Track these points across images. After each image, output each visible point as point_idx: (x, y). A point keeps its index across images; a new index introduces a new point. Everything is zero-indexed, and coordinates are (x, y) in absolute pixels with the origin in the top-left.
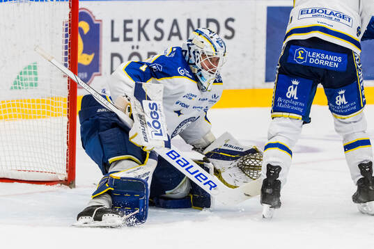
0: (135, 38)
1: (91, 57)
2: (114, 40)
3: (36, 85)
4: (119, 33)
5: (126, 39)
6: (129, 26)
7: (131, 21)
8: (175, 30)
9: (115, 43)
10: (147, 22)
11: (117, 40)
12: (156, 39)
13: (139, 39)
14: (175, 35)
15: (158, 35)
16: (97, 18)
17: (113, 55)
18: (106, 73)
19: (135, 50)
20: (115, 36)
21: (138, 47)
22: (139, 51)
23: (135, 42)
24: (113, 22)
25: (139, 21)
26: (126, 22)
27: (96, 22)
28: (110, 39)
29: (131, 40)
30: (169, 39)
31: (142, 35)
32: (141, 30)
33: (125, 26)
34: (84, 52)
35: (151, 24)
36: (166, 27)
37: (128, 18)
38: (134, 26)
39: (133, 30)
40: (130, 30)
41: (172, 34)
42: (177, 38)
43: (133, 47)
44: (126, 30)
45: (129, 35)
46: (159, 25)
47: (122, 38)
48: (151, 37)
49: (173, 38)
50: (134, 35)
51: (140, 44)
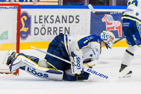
0: (43, 22)
1: (27, 29)
2: (36, 23)
3: (7, 38)
4: (37, 20)
5: (40, 23)
6: (41, 18)
7: (42, 16)
8: (58, 20)
9: (36, 24)
10: (48, 16)
11: (37, 23)
12: (51, 22)
13: (45, 23)
14: (58, 21)
15: (52, 21)
16: (30, 15)
17: (35, 28)
18: (32, 35)
19: (43, 26)
20: (36, 21)
21: (44, 25)
22: (45, 27)
23: (43, 24)
24: (35, 16)
25: (45, 16)
26: (40, 16)
27: (29, 16)
28: (34, 23)
29: (42, 23)
30: (56, 23)
31: (46, 21)
32: (46, 19)
33: (40, 18)
34: (25, 27)
35: (49, 17)
36: (55, 18)
37: (41, 15)
38: (43, 18)
39: (43, 19)
40: (42, 19)
41: (56, 21)
42: (58, 22)
43: (42, 26)
44: (40, 19)
45: (41, 21)
46: (52, 18)
47: (38, 22)
48: (49, 22)
49: (57, 22)
50: (43, 21)
51: (45, 24)
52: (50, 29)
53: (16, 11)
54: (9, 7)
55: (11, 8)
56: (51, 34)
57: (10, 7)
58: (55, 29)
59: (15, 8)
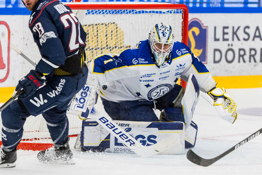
0: (231, 39)
1: (200, 51)
2: (216, 40)
4: (219, 35)
5: (224, 40)
6: (226, 30)
7: (227, 28)
8: (257, 34)
9: (217, 42)
10: (238, 28)
11: (218, 40)
12: (245, 39)
13: (233, 40)
14: (257, 37)
15: (246, 37)
16: (205, 25)
17: (215, 50)
18: (210, 62)
19: (230, 47)
20: (217, 37)
21: (232, 45)
22: (233, 48)
23: (230, 42)
24: (215, 28)
25: (233, 28)
26: (224, 28)
27: (203, 28)
28: (213, 39)
29: (227, 40)
30: (253, 40)
31: (235, 37)
32: (234, 33)
33: (223, 31)
34: (196, 48)
35: (241, 30)
36: (252, 32)
37: (226, 25)
38: (230, 31)
39: (229, 34)
40: (227, 34)
41: (255, 36)
42: (259, 39)
43: (229, 45)
44: (224, 33)
45: (226, 37)
46: (247, 30)
47: (221, 39)
48: (241, 38)
49: (256, 39)
50: (229, 36)
51: (233, 43)
52: (242, 53)
53: (179, 18)
54: (167, 10)
55: (171, 12)
56: (244, 61)
57: (168, 12)
58: (253, 52)
59: (177, 12)
